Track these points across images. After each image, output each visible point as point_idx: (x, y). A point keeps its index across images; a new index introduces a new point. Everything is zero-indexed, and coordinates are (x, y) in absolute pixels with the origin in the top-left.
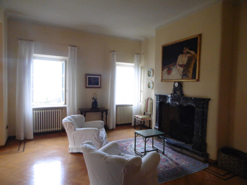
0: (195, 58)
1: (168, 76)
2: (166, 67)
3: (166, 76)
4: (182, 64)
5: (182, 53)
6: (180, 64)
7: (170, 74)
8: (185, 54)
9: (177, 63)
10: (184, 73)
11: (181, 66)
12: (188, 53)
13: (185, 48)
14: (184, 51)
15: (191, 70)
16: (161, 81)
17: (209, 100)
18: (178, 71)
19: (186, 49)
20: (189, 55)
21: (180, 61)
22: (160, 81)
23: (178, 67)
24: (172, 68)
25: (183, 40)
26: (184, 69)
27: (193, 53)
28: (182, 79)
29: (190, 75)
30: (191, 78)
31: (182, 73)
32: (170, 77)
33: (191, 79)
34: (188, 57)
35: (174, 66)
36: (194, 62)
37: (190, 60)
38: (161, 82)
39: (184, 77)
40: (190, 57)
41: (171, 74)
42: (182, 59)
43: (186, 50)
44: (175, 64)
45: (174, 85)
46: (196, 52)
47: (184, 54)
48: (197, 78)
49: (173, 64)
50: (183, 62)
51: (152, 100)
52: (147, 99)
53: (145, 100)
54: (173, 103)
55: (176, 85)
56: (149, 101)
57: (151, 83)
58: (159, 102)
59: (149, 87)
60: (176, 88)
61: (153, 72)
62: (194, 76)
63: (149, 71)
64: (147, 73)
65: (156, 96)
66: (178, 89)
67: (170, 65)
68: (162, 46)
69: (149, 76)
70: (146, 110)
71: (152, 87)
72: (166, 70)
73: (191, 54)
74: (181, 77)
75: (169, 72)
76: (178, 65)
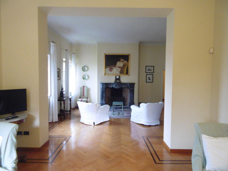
2: (108, 67)
3: (109, 72)
5: (120, 61)
6: (119, 66)
9: (117, 66)
11: (119, 67)
12: (123, 61)
13: (121, 59)
14: (121, 60)
15: (125, 70)
16: (105, 75)
17: (135, 83)
20: (124, 63)
21: (119, 65)
23: (117, 68)
25: (120, 55)
27: (126, 62)
29: (125, 72)
31: (120, 71)
32: (111, 73)
33: (125, 74)
34: (124, 64)
36: (127, 66)
37: (124, 65)
41: (113, 71)
42: (120, 64)
43: (122, 60)
44: (115, 66)
45: (116, 77)
47: (121, 62)
48: (129, 74)
51: (87, 87)
52: (82, 87)
53: (80, 88)
54: (117, 87)
55: (118, 77)
56: (85, 88)
57: (86, 75)
58: (105, 87)
59: (84, 78)
60: (118, 79)
61: (88, 68)
62: (127, 73)
63: (83, 68)
64: (82, 68)
65: (101, 84)
66: (119, 79)
67: (111, 66)
68: (105, 54)
69: (83, 71)
70: (82, 95)
71: (87, 78)
72: (108, 69)
73: (125, 62)
74: (119, 73)
75: (111, 70)
76: (117, 67)
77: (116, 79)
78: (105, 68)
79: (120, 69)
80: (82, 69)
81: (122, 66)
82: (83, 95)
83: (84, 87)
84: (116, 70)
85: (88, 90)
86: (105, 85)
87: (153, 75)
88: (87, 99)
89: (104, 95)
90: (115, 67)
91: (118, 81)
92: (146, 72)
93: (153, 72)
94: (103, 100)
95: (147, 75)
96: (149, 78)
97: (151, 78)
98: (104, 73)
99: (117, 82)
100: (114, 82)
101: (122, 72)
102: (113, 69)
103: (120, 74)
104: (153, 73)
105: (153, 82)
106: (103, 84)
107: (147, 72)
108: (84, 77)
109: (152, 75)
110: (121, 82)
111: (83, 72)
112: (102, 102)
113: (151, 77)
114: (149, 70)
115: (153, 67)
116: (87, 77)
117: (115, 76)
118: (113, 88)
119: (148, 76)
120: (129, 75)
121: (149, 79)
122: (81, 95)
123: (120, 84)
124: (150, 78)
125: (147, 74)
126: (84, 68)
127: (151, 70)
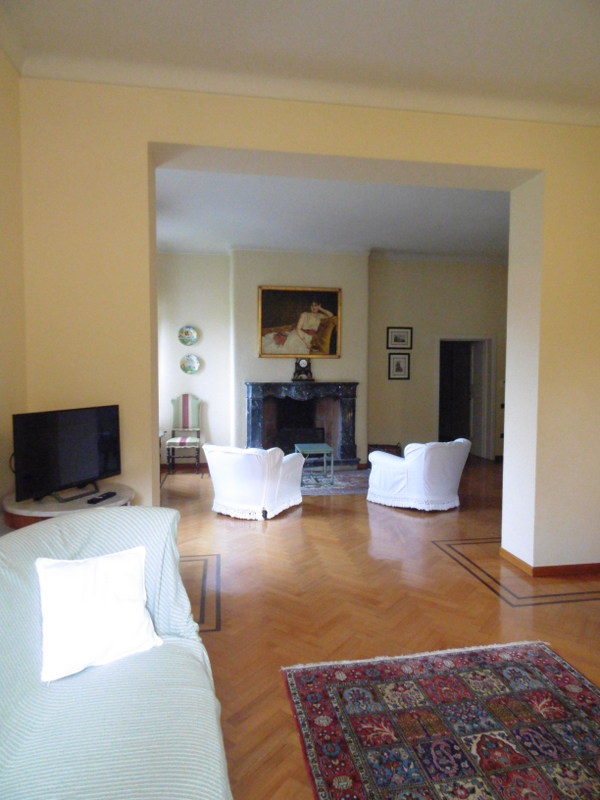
0: (334, 324)
1: (278, 347)
2: (272, 329)
3: (273, 347)
4: (310, 329)
5: (309, 311)
6: (305, 328)
7: (283, 344)
9: (299, 326)
11: (308, 332)
12: (319, 312)
13: (314, 304)
14: (312, 308)
15: (327, 340)
16: (260, 356)
17: (357, 384)
18: (302, 340)
20: (322, 316)
21: (305, 324)
22: (258, 355)
23: (301, 333)
25: (310, 289)
26: (313, 338)
27: (330, 314)
29: (326, 347)
30: (327, 352)
31: (310, 345)
32: (283, 349)
33: (327, 355)
34: (322, 320)
35: (292, 330)
36: (332, 329)
37: (323, 325)
38: (260, 358)
39: (315, 350)
40: (325, 319)
41: (286, 343)
42: (310, 320)
43: (316, 307)
44: (295, 327)
45: (297, 364)
46: (335, 314)
47: (313, 314)
48: (338, 351)
49: (290, 326)
50: (312, 325)
51: (197, 399)
52: (178, 398)
53: (173, 401)
54: (302, 395)
55: (303, 363)
56: (190, 401)
57: (194, 359)
58: (261, 397)
59: (185, 368)
60: (303, 369)
61: (199, 334)
62: (333, 350)
63: (181, 331)
64: (177, 334)
65: (251, 387)
66: (307, 370)
67: (282, 328)
68: (260, 287)
69: (184, 342)
70: (181, 424)
71: (197, 369)
72: (271, 335)
73: (327, 315)
74: (308, 350)
75: (281, 339)
76: (302, 329)
77: (299, 370)
78: (263, 335)
79: (309, 338)
80: (180, 336)
81: (316, 328)
82: (185, 426)
83: (185, 397)
84: (297, 341)
85: (201, 407)
86: (264, 390)
87: (409, 354)
88: (199, 437)
89: (259, 424)
90: (294, 331)
91: (304, 376)
92: (388, 348)
93: (409, 346)
95: (392, 356)
96: (398, 365)
97: (404, 365)
98: (257, 351)
99: (301, 380)
100: (293, 380)
101: (315, 347)
102: (286, 336)
103: (311, 353)
104: (411, 348)
105: (408, 378)
106: (256, 387)
107: (390, 346)
108: (187, 365)
109: (407, 357)
110: (313, 380)
111: (182, 345)
113: (403, 360)
114: (396, 340)
115: (409, 331)
116: (196, 365)
117: (294, 362)
118: (287, 398)
119: (395, 359)
120: (339, 357)
121: (399, 369)
122: (176, 425)
123: (312, 385)
124: (402, 365)
125: (390, 354)
126: (187, 333)
127: (403, 341)
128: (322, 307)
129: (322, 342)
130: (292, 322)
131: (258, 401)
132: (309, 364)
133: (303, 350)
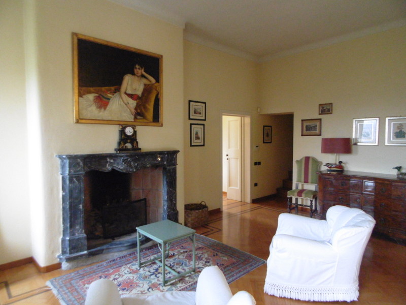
0: (156, 90)
1: (100, 112)
2: (92, 89)
3: (93, 111)
4: (133, 93)
6: (129, 92)
7: (105, 109)
8: (138, 76)
9: (123, 89)
10: (139, 111)
11: (130, 96)
12: (143, 76)
13: (137, 66)
14: (136, 71)
15: (151, 107)
16: (77, 122)
17: (179, 151)
18: (126, 105)
19: (139, 69)
20: (145, 81)
21: (129, 88)
22: (75, 121)
23: (125, 97)
24: (109, 95)
25: (134, 50)
26: (137, 104)
27: (153, 81)
28: (134, 121)
29: (150, 115)
30: (152, 120)
31: (133, 111)
32: (104, 114)
33: (151, 122)
34: (145, 85)
35: (115, 93)
36: (155, 95)
37: (147, 90)
38: (78, 125)
39: (138, 117)
40: (149, 85)
41: (108, 108)
42: (133, 84)
43: (139, 71)
44: (118, 90)
45: (122, 132)
46: (158, 79)
47: (136, 77)
48: (161, 121)
49: (113, 88)
50: (135, 90)
54: (130, 166)
55: (129, 131)
60: (128, 137)
62: (156, 118)
65: (67, 162)
66: (133, 139)
67: (104, 89)
68: (75, 35)
72: (91, 97)
73: (150, 81)
74: (133, 117)
75: (102, 102)
76: (126, 93)
77: (124, 138)
78: (80, 95)
79: (133, 103)
81: (139, 93)
86: (85, 164)
87: (204, 125)
89: (81, 206)
90: (117, 94)
91: (129, 146)
92: (190, 119)
93: (204, 118)
94: (77, 227)
95: (193, 126)
96: (197, 134)
97: (200, 135)
98: (73, 117)
99: (126, 149)
100: (117, 150)
101: (139, 114)
103: (136, 119)
104: (205, 120)
105: (204, 145)
106: (73, 160)
107: (191, 117)
109: (202, 127)
110: (140, 150)
112: (72, 234)
113: (200, 131)
114: (195, 112)
115: (204, 105)
118: (113, 171)
119: (194, 129)
120: (162, 126)
121: (197, 138)
123: (139, 155)
125: (191, 124)
127: (200, 114)
128: (145, 71)
129: (145, 108)
130: (115, 83)
131: (78, 179)
132: (135, 132)
133: (128, 117)
